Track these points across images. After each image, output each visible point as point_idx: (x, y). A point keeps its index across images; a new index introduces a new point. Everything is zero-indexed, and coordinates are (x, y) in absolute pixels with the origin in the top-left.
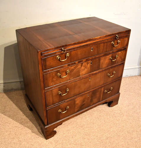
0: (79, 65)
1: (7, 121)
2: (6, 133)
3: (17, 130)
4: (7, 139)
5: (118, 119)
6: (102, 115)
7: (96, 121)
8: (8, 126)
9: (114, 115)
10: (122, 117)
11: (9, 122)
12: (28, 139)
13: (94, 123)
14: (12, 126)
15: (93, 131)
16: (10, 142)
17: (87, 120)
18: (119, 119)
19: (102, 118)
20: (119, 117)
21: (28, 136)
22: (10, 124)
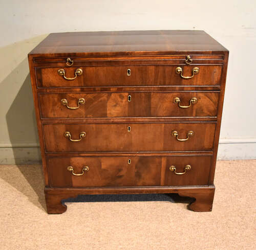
0: (104, 94)
1: (22, 211)
2: (15, 230)
3: (35, 227)
4: (16, 240)
5: (233, 233)
6: (202, 222)
7: (187, 230)
8: (23, 219)
9: (226, 223)
10: (243, 230)
11: (26, 213)
12: (51, 244)
13: (182, 234)
14: (29, 220)
15: (177, 246)
16: (19, 245)
17: (170, 227)
18: (235, 232)
19: (201, 227)
20: (237, 230)
21: (52, 239)
22: (27, 217)
